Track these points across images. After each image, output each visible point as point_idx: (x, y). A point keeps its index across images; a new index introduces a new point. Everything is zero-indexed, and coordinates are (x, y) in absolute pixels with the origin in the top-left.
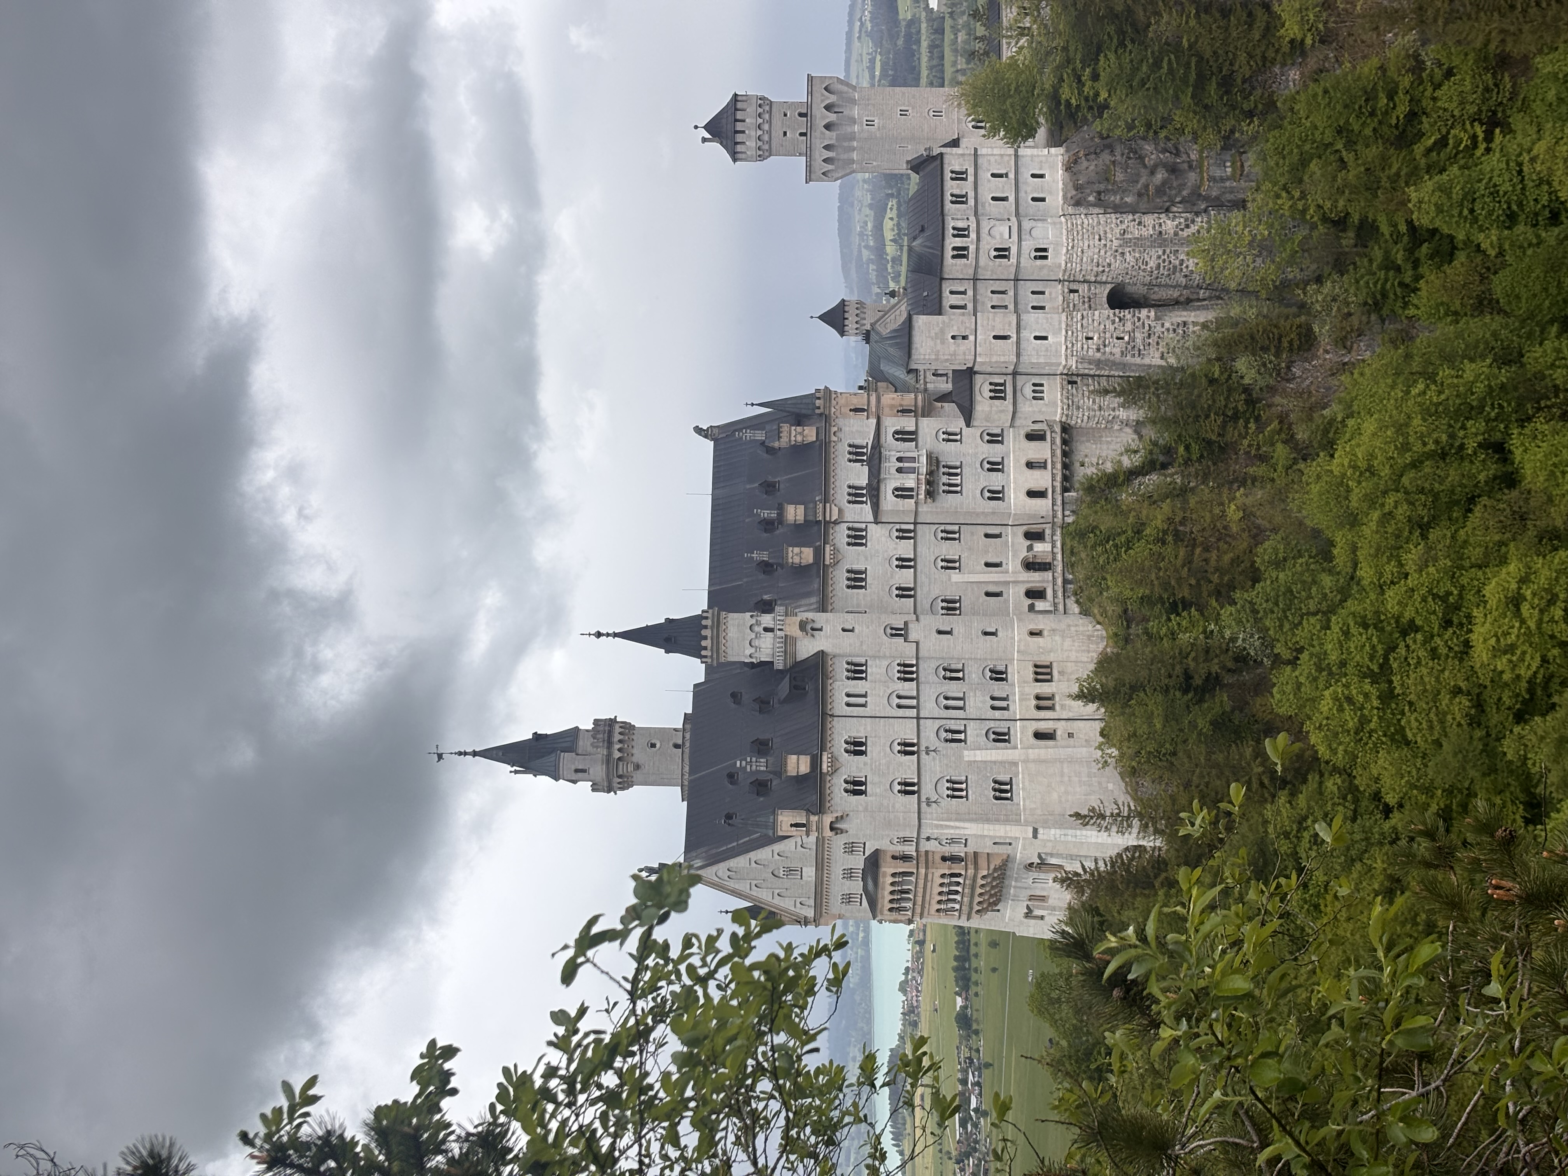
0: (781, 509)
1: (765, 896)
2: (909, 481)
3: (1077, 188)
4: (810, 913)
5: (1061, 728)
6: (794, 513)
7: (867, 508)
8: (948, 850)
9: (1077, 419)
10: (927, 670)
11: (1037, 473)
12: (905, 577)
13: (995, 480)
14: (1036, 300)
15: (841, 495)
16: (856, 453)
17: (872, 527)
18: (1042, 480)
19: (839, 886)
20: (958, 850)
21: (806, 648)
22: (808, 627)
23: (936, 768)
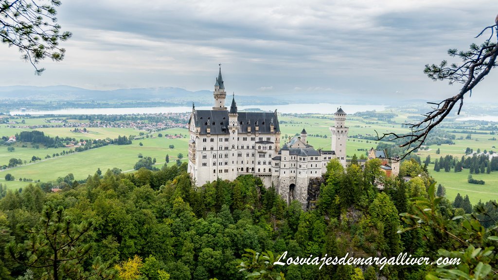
0: (258, 126)
2: (262, 149)
3: (313, 180)
5: (216, 174)
6: (257, 128)
7: (258, 141)
9: (272, 177)
10: (226, 152)
11: (263, 170)
12: (245, 147)
13: (262, 163)
14: (293, 172)
15: (261, 136)
16: (269, 139)
17: (254, 142)
18: (262, 171)
21: (230, 131)
22: (234, 132)
23: (208, 153)
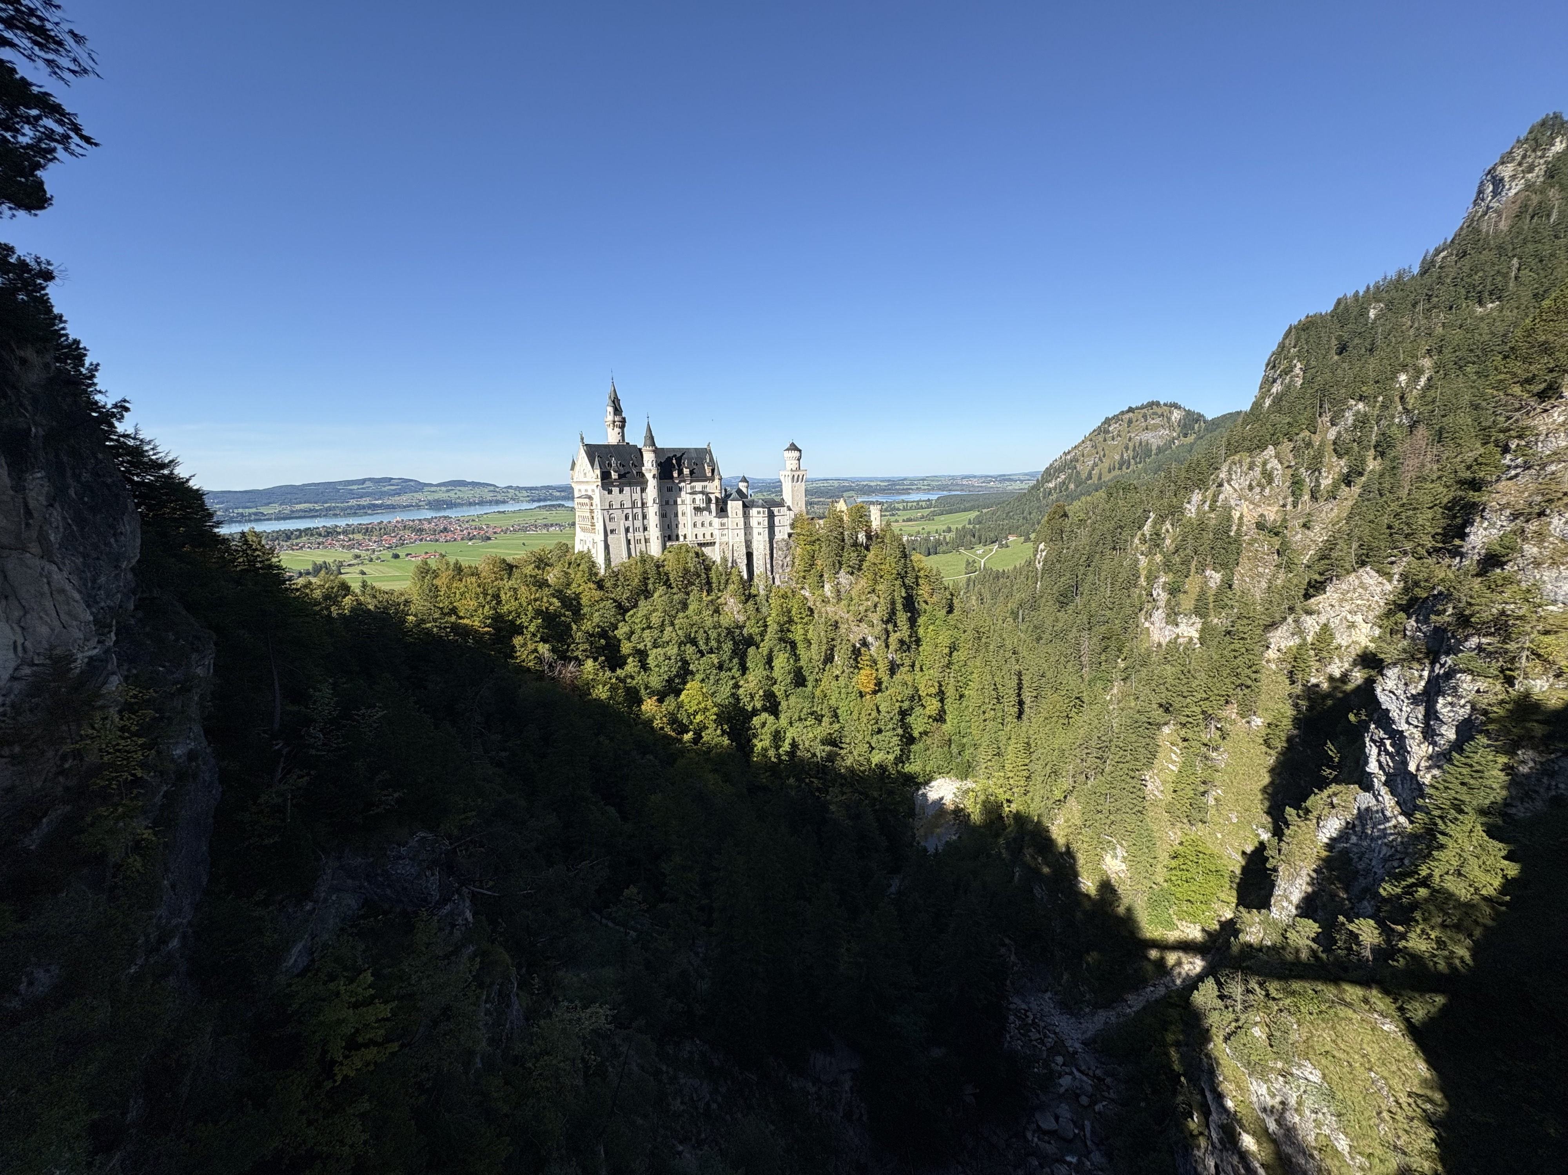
0: (687, 468)
1: (577, 468)
2: (697, 502)
4: (575, 480)
5: (632, 547)
6: (687, 472)
7: (690, 491)
8: (595, 518)
9: (717, 545)
11: (702, 536)
12: (671, 502)
13: (699, 525)
14: (748, 533)
15: (693, 484)
16: (705, 487)
17: (684, 493)
18: (700, 538)
19: (583, 487)
20: (595, 520)
21: (649, 476)
22: (654, 477)
23: (618, 514)
